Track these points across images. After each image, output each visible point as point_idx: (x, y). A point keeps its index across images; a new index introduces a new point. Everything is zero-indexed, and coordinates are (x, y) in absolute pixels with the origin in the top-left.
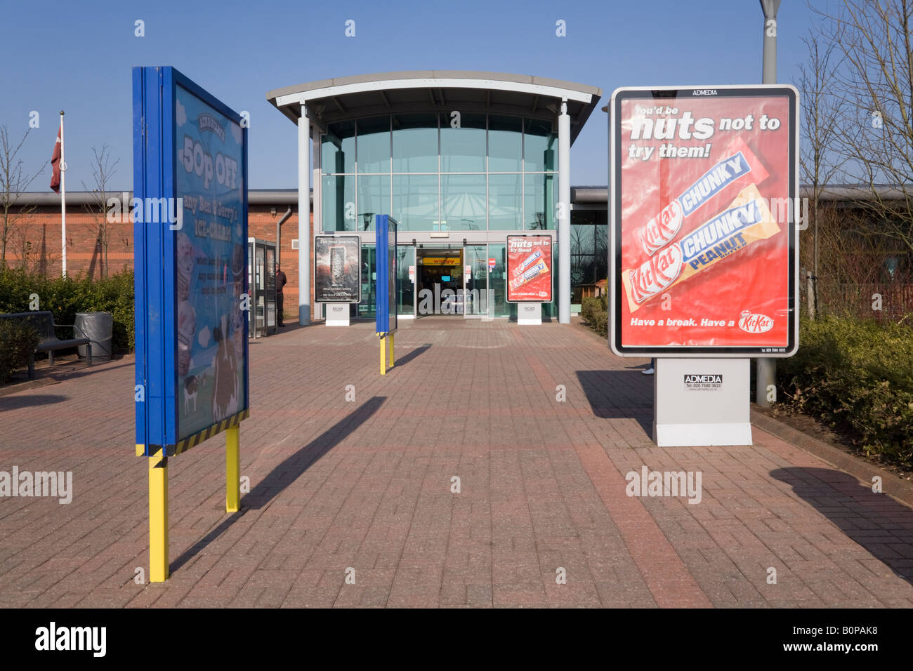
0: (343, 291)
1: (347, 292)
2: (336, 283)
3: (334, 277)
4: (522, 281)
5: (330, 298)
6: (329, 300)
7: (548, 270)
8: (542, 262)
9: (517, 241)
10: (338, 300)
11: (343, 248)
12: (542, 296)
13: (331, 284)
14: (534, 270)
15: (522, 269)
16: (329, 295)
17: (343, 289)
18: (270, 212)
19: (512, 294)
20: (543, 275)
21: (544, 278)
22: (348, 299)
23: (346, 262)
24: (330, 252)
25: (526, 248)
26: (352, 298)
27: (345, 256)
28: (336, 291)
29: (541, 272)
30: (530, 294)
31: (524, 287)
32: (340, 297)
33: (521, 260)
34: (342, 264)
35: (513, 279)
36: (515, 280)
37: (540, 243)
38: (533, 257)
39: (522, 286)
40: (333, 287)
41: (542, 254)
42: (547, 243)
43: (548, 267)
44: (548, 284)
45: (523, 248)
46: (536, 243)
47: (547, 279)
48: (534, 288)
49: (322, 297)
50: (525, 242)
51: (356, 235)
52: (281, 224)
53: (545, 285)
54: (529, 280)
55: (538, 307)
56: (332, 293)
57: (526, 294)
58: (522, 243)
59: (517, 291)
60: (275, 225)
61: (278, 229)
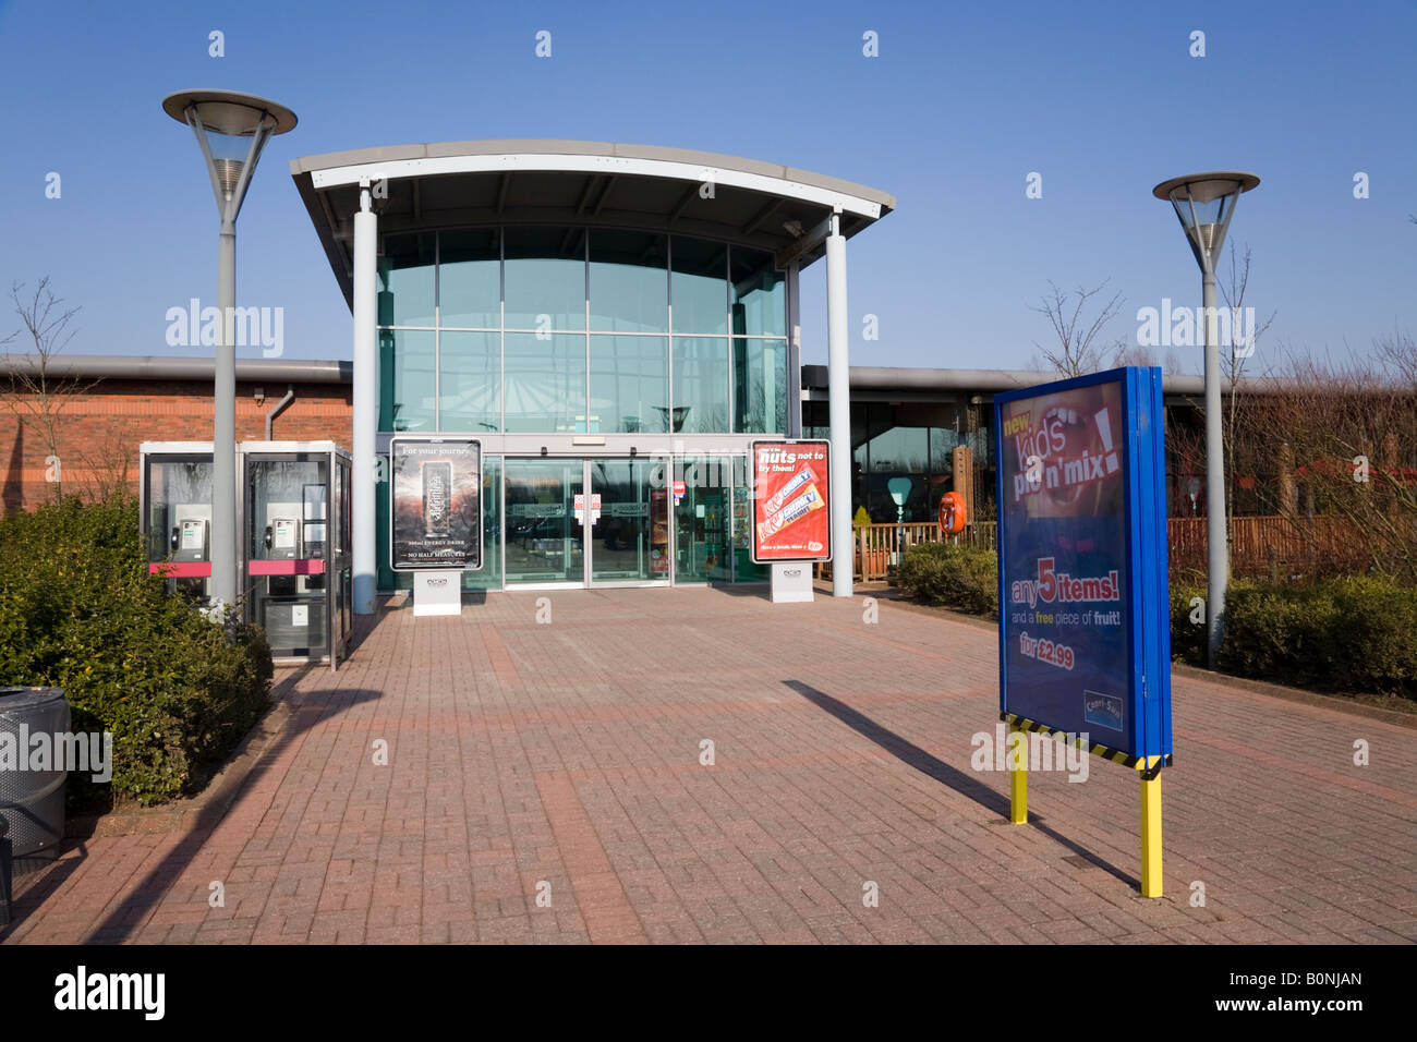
0: (448, 547)
1: (456, 548)
2: (435, 531)
3: (429, 521)
4: (779, 524)
5: (422, 560)
6: (418, 564)
7: (823, 504)
8: (812, 488)
9: (770, 453)
10: (436, 564)
11: (448, 464)
12: (813, 549)
13: (425, 533)
14: (800, 503)
15: (780, 502)
16: (421, 555)
17: (449, 542)
18: (253, 396)
19: (763, 548)
20: (815, 512)
21: (816, 518)
22: (458, 563)
23: (454, 491)
24: (421, 472)
25: (785, 465)
26: (467, 559)
27: (452, 479)
28: (435, 547)
29: (812, 507)
30: (794, 547)
31: (783, 535)
32: (441, 559)
33: (778, 486)
34: (446, 494)
35: (763, 520)
36: (768, 522)
37: (809, 456)
38: (797, 481)
39: (779, 532)
40: (429, 539)
41: (813, 476)
42: (821, 456)
43: (824, 500)
44: (823, 528)
45: (780, 464)
46: (801, 456)
47: (823, 519)
48: (800, 535)
49: (407, 559)
50: (784, 454)
51: (473, 438)
52: (274, 417)
53: (818, 530)
54: (792, 522)
55: (808, 568)
56: (425, 551)
57: (787, 547)
58: (778, 455)
59: (773, 540)
60: (262, 420)
61: (268, 428)
